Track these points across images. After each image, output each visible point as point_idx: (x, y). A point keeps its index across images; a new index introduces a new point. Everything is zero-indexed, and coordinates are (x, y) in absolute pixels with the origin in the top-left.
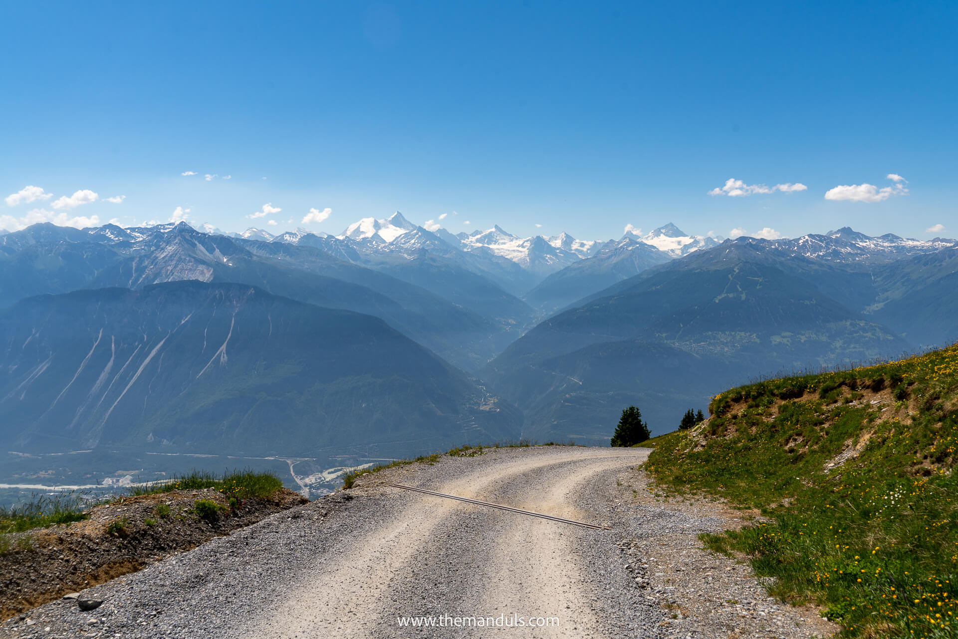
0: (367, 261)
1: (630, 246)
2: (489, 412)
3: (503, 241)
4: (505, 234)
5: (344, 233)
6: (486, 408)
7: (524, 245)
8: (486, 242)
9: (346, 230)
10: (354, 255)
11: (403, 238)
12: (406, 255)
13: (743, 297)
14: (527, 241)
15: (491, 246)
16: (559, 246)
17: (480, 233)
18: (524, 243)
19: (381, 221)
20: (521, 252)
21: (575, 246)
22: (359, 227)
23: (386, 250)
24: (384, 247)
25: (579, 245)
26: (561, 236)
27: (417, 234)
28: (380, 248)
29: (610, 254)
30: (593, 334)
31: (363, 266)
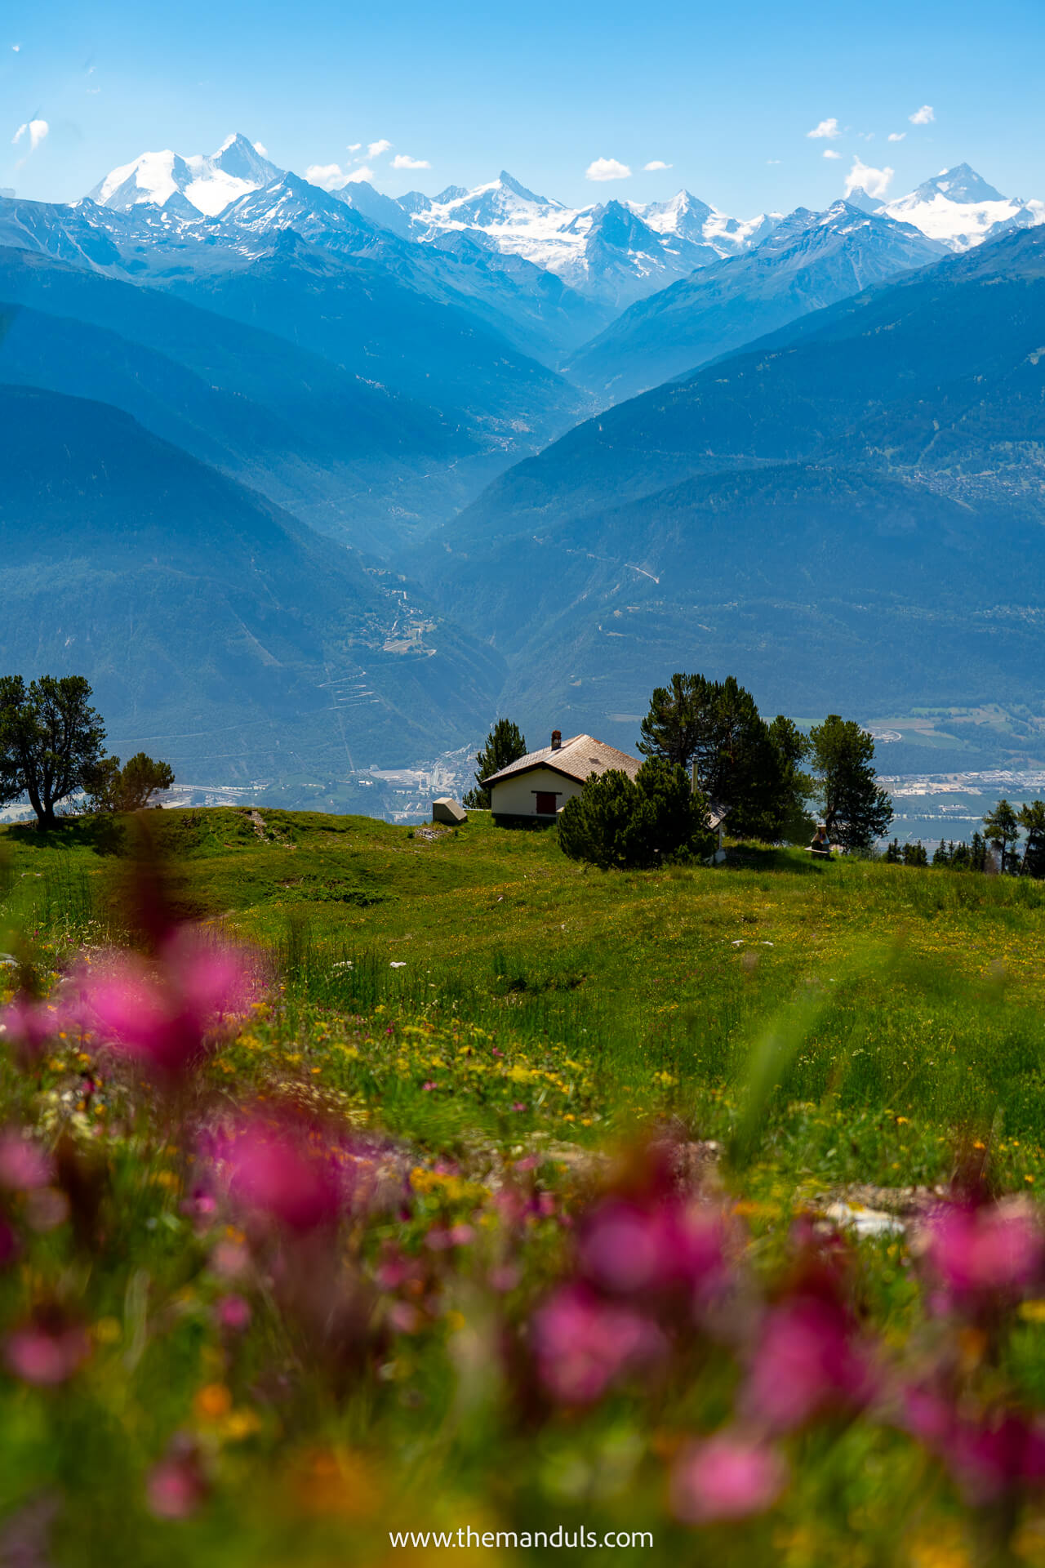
0: (136, 266)
1: (846, 224)
2: (406, 657)
3: (521, 216)
4: (527, 195)
6: (402, 647)
7: (576, 226)
8: (476, 217)
9: (100, 185)
10: (101, 247)
11: (248, 204)
12: (244, 250)
14: (585, 215)
15: (491, 230)
16: (671, 230)
17: (462, 193)
18: (577, 219)
19: (193, 161)
20: (568, 244)
21: (713, 229)
22: (133, 178)
23: (196, 235)
24: (192, 228)
25: (724, 226)
26: (676, 202)
27: (282, 193)
28: (179, 231)
29: (791, 246)
30: (710, 453)
31: (127, 277)
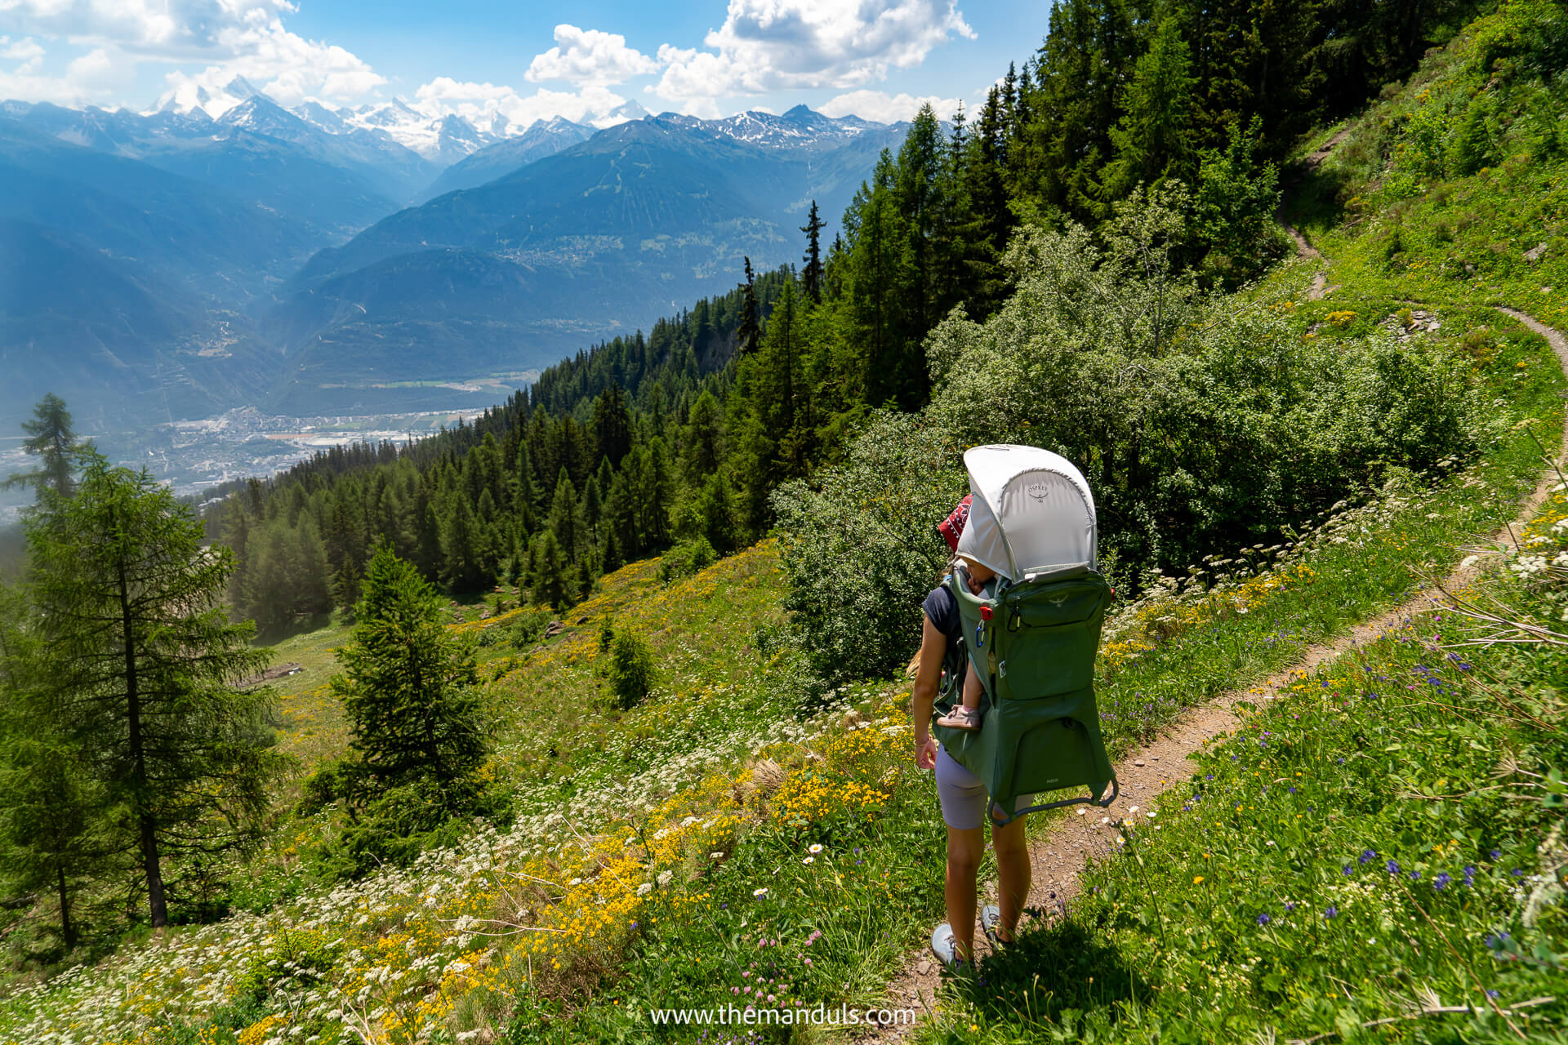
2: (211, 359)
3: (404, 121)
4: (407, 110)
5: (153, 108)
6: (210, 353)
7: (433, 127)
8: (380, 122)
11: (234, 112)
13: (618, 189)
14: (438, 121)
15: (387, 129)
16: (486, 130)
17: (372, 109)
18: (433, 123)
20: (429, 137)
21: (509, 129)
27: (251, 106)
